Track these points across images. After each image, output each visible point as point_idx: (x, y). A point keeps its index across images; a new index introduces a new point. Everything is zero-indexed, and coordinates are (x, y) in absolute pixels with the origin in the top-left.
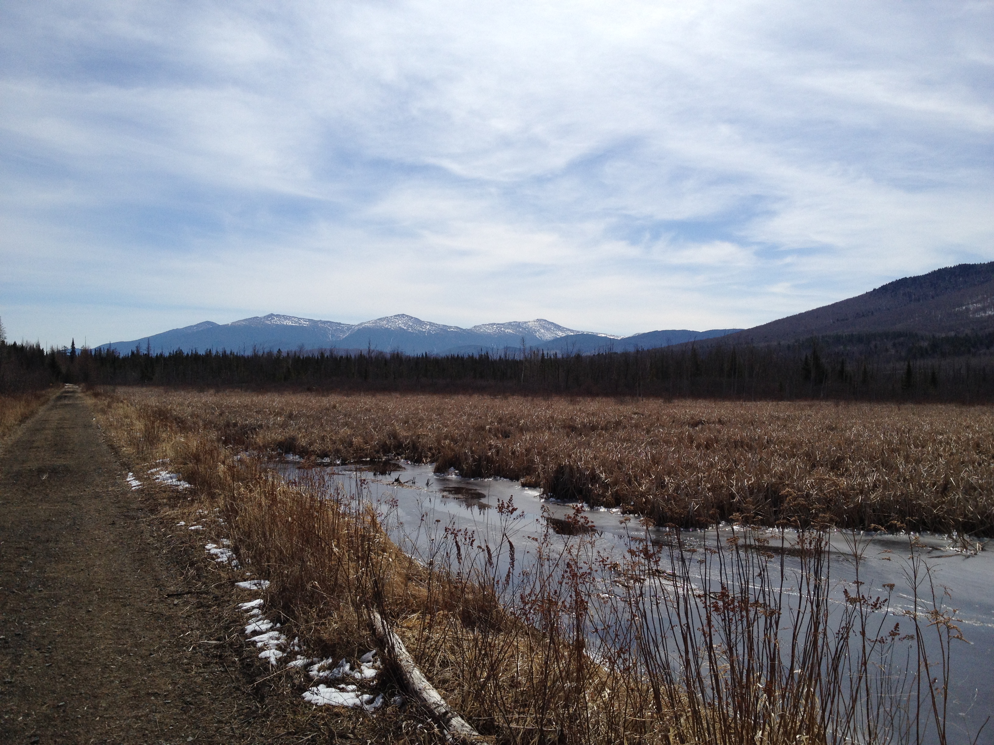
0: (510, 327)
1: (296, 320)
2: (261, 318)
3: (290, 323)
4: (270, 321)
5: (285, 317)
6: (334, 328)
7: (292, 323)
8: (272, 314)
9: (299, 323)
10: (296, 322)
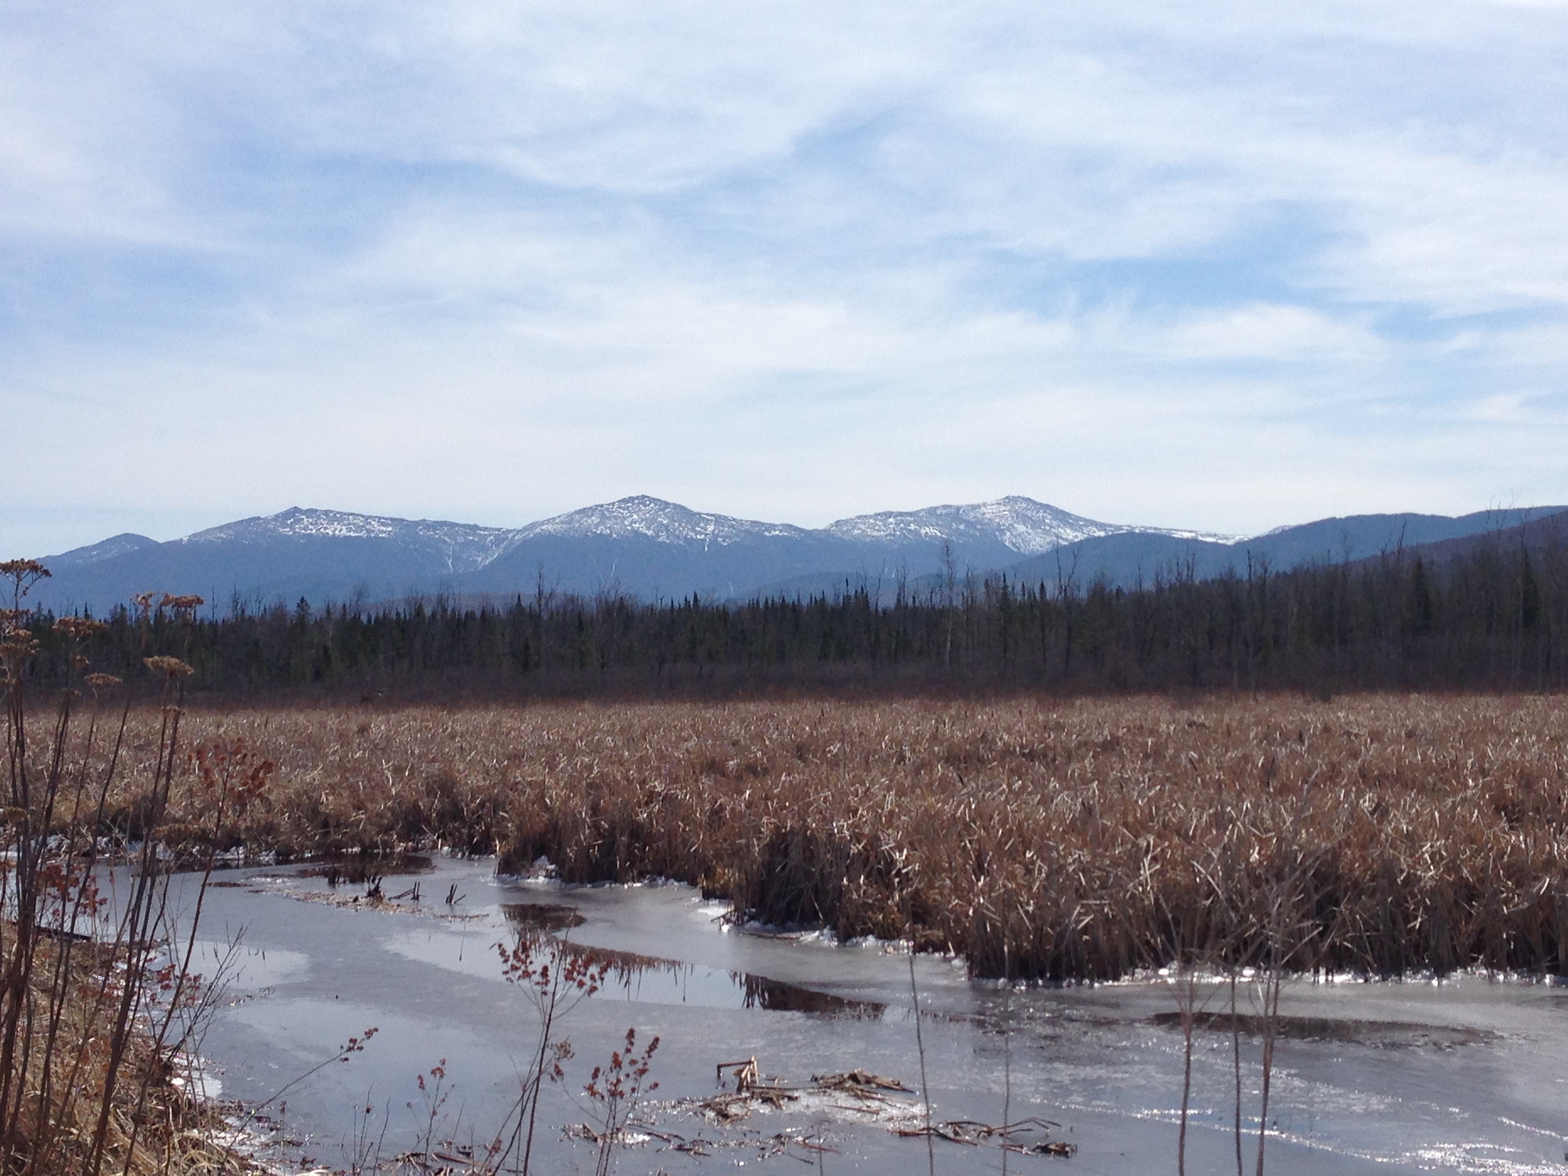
0: (933, 520)
1: (360, 522)
2: (267, 521)
3: (344, 532)
4: (291, 526)
5: (332, 516)
6: (460, 540)
7: (350, 530)
8: (296, 509)
9: (368, 531)
10: (359, 528)
